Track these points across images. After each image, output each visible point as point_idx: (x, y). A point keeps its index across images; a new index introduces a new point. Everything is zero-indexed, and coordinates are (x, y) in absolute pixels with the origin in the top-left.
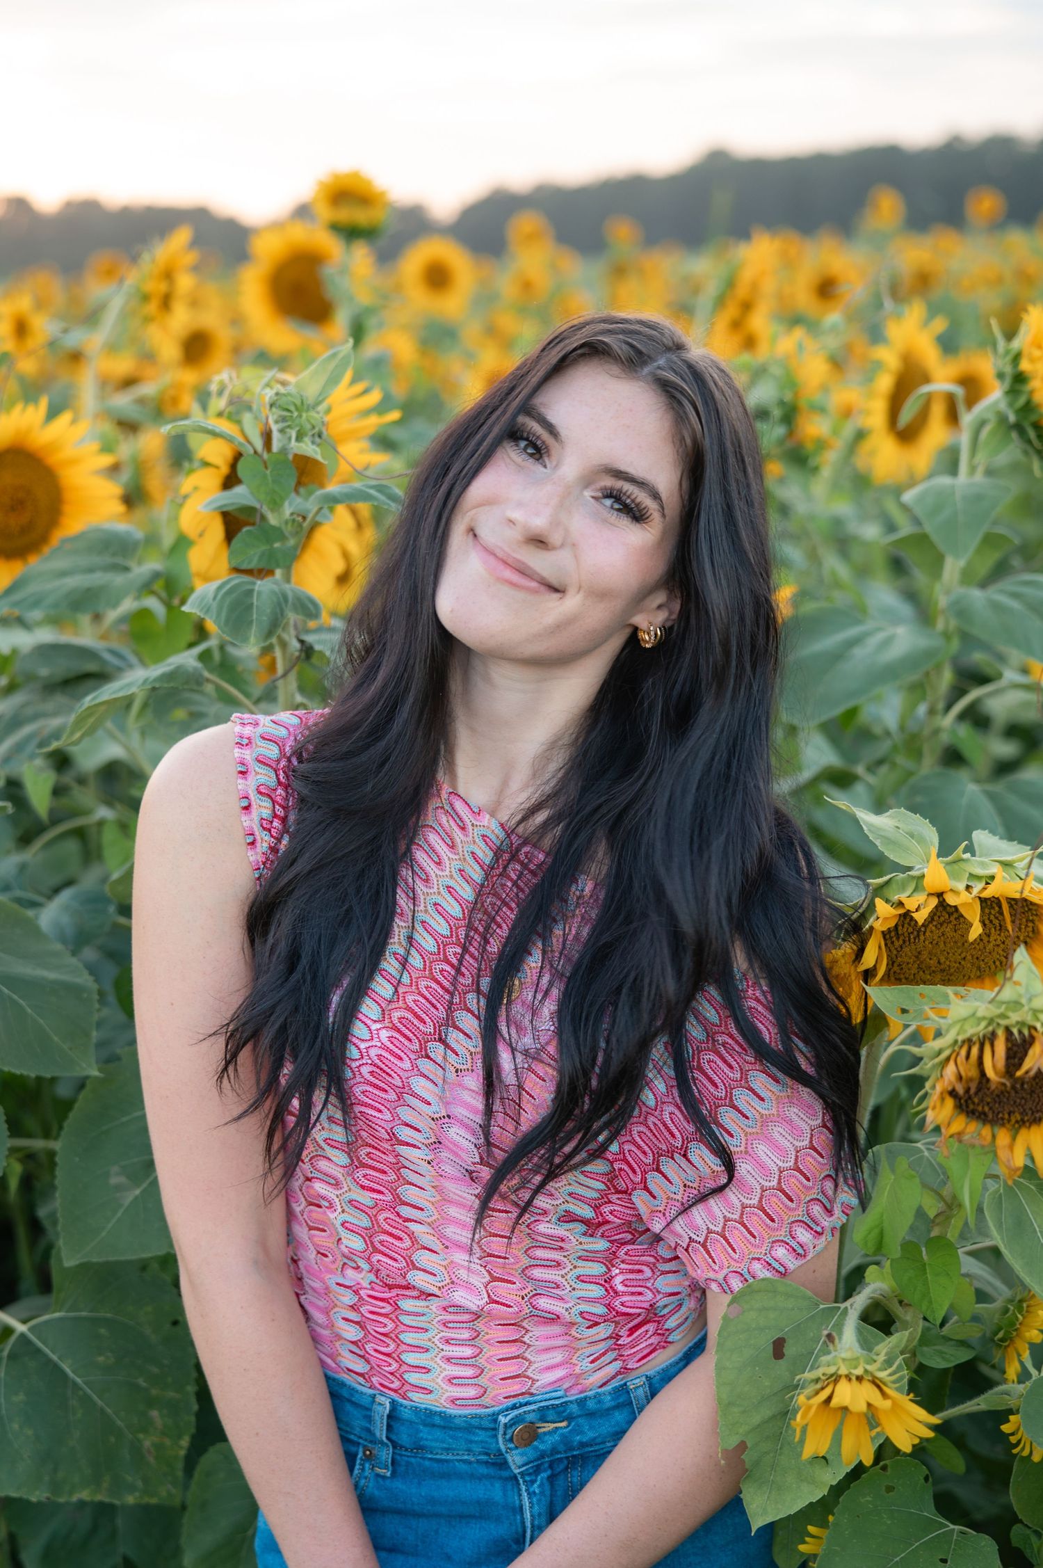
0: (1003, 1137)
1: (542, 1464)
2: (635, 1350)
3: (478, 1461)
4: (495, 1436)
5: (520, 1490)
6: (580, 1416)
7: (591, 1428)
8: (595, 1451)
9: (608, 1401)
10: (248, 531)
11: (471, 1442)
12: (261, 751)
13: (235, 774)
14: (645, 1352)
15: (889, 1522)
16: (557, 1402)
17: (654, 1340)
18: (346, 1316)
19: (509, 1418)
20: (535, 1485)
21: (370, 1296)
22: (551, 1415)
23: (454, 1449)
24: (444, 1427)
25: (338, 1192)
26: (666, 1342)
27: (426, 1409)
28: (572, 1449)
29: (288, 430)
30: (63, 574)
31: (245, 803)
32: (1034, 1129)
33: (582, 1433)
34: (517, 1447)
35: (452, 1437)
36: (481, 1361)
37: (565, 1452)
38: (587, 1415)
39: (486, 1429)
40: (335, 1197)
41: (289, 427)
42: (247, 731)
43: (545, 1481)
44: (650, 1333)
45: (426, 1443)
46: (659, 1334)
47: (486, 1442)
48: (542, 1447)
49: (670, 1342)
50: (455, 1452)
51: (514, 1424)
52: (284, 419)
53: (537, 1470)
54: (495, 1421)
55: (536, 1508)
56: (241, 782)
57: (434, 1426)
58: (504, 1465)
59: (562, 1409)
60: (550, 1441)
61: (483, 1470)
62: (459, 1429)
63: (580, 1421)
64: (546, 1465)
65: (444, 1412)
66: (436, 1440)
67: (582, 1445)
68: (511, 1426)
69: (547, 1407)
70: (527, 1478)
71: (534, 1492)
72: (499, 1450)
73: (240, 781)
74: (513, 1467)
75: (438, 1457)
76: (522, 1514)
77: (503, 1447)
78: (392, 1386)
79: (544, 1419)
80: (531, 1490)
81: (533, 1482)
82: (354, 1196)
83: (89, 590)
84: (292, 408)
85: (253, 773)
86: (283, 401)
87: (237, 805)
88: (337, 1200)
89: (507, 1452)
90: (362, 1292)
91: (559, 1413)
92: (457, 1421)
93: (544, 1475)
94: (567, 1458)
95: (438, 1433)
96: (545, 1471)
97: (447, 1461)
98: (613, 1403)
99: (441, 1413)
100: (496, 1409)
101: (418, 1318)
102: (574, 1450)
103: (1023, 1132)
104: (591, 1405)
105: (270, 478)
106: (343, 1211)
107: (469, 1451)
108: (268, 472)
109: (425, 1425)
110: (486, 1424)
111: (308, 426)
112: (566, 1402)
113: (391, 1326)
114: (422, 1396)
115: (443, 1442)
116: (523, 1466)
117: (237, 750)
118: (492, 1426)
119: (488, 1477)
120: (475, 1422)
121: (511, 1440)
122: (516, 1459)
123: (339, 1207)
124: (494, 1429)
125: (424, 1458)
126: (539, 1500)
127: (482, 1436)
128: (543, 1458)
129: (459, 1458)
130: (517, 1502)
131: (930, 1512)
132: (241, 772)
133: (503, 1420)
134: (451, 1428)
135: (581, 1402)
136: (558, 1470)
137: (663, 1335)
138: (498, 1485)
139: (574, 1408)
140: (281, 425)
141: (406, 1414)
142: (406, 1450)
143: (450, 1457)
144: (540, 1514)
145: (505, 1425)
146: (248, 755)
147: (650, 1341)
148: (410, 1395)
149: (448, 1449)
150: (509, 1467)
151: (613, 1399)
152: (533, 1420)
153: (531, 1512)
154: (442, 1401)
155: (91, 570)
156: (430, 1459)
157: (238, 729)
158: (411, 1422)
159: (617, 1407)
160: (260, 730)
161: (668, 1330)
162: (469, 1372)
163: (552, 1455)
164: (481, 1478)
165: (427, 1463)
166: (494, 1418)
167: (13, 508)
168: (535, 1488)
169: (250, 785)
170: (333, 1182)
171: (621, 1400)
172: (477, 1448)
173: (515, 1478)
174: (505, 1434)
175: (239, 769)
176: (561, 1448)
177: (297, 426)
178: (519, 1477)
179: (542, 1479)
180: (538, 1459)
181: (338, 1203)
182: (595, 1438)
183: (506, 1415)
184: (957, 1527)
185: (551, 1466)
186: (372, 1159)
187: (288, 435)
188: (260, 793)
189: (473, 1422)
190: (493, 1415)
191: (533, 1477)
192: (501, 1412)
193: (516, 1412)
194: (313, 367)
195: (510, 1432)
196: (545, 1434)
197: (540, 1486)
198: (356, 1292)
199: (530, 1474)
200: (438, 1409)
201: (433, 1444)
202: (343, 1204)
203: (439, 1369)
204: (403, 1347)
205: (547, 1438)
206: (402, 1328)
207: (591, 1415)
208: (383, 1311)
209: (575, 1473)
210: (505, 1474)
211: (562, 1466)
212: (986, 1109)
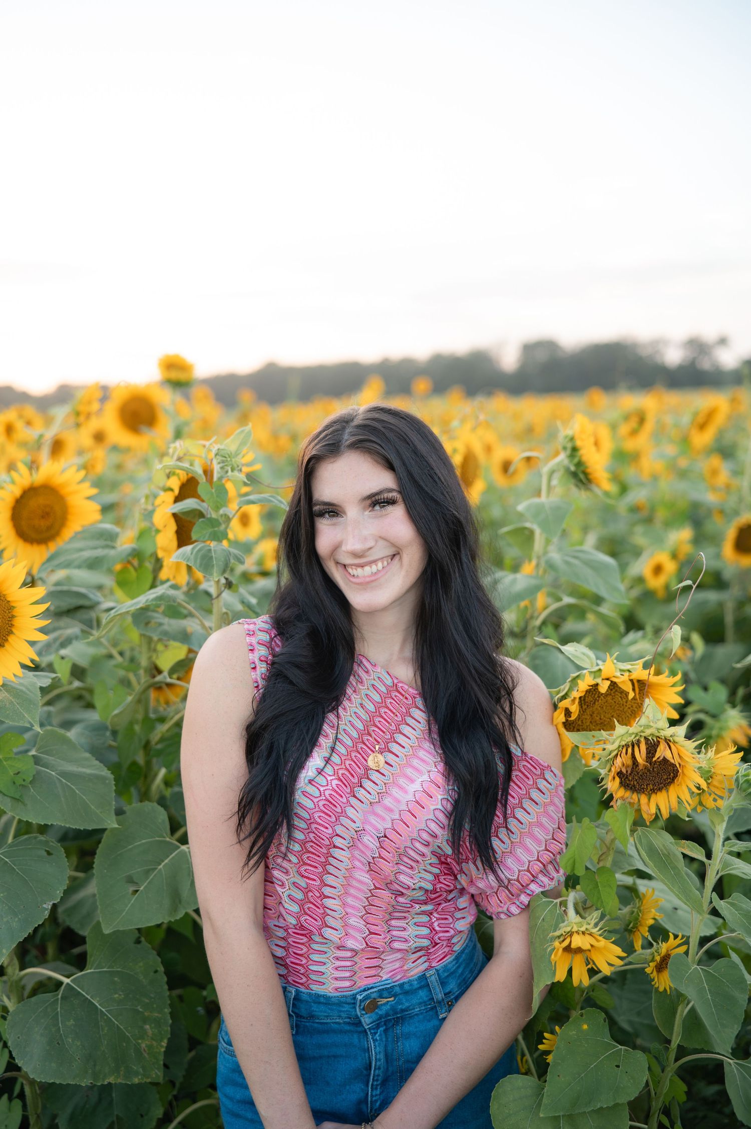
0: (644, 799)
1: (380, 1023)
2: (436, 955)
3: (344, 1023)
4: (355, 1008)
5: (367, 1038)
6: (401, 994)
7: (407, 1000)
8: (409, 1014)
9: (416, 985)
10: (202, 521)
11: (341, 1011)
12: (260, 637)
13: (247, 651)
14: (441, 957)
15: (586, 1045)
16: (388, 986)
17: (447, 950)
18: (277, 943)
19: (362, 996)
20: (377, 1035)
21: (294, 933)
22: (385, 994)
23: (331, 1016)
24: (326, 1004)
25: (287, 878)
26: (452, 951)
27: (315, 994)
28: (396, 1013)
29: (226, 467)
30: (81, 550)
31: (253, 666)
32: (659, 793)
33: (402, 1004)
34: (367, 1013)
35: (329, 1009)
36: (356, 968)
37: (393, 1015)
38: (404, 993)
39: (349, 1004)
40: (285, 880)
41: (226, 465)
42: (251, 627)
43: (382, 1032)
44: (444, 946)
45: (316, 1013)
46: (448, 946)
47: (349, 1011)
48: (380, 1013)
49: (454, 951)
50: (331, 1018)
51: (365, 1000)
52: (223, 462)
53: (378, 1026)
54: (355, 998)
55: (378, 1048)
56: (251, 656)
57: (320, 1003)
58: (359, 1023)
59: (391, 990)
60: (385, 1009)
61: (347, 1028)
62: (334, 1004)
63: (401, 996)
64: (383, 1023)
65: (326, 995)
66: (321, 1012)
67: (402, 1011)
68: (363, 1001)
69: (383, 989)
70: (372, 1031)
71: (376, 1040)
72: (357, 1015)
73: (250, 654)
74: (364, 1025)
75: (322, 1021)
76: (369, 1052)
77: (359, 1014)
78: (301, 981)
79: (381, 997)
80: (375, 1038)
81: (375, 1033)
82: (297, 881)
83: (97, 558)
84: (227, 456)
85: (257, 650)
86: (222, 453)
87: (248, 667)
88: (286, 882)
89: (361, 1016)
90: (289, 930)
91: (390, 993)
92: (333, 1000)
93: (382, 1029)
94: (394, 1018)
95: (322, 1007)
96: (382, 1027)
97: (326, 1023)
98: (418, 986)
99: (324, 995)
100: (355, 992)
101: (323, 946)
102: (398, 1014)
103: (653, 796)
104: (407, 987)
105: (215, 495)
106: (289, 889)
107: (340, 1016)
108: (213, 491)
109: (315, 1003)
110: (349, 1000)
111: (236, 466)
112: (393, 986)
113: (305, 950)
114: (318, 986)
115: (325, 1012)
116: (370, 1024)
117: (248, 638)
118: (353, 1001)
119: (350, 1031)
120: (343, 1000)
121: (364, 1009)
122: (367, 1020)
123: (287, 886)
124: (354, 1003)
125: (313, 1022)
126: (379, 1044)
127: (347, 1008)
128: (381, 1019)
129: (334, 1021)
130: (366, 1045)
131: (608, 1039)
132: (251, 650)
133: (359, 997)
134: (329, 1004)
135: (401, 986)
136: (389, 1026)
137: (451, 946)
138: (355, 1036)
139: (397, 989)
140: (221, 465)
141: (305, 997)
142: (304, 1018)
143: (329, 1021)
144: (380, 1052)
145: (360, 1000)
146: (254, 640)
147: (444, 951)
148: (311, 986)
149: (327, 1016)
150: (363, 1026)
151: (418, 983)
152: (376, 997)
153: (375, 1051)
154: (330, 989)
155: (96, 548)
156: (317, 1023)
157: (246, 626)
158: (307, 1002)
159: (421, 988)
160: (258, 627)
161: (453, 944)
162: (347, 974)
163: (386, 1017)
164: (346, 1032)
165: (316, 1025)
166: (354, 997)
167: (43, 517)
168: (377, 1037)
169: (255, 657)
170: (285, 871)
171: (423, 983)
172: (343, 1015)
173: (365, 1031)
174: (360, 1006)
175: (250, 648)
176: (391, 1012)
177: (230, 465)
178: (368, 1030)
179: (380, 1032)
180: (378, 1020)
181: (287, 884)
182: (410, 1006)
183: (361, 995)
184: (623, 1047)
185: (385, 1024)
186: (310, 860)
187: (226, 470)
188: (261, 661)
189: (342, 999)
190: (353, 995)
191: (376, 1031)
192: (357, 993)
193: (366, 993)
194: (232, 437)
195: (363, 1004)
196: (382, 1005)
197: (379, 1036)
198: (286, 930)
199: (374, 1029)
200: (322, 993)
201: (320, 1014)
202: (290, 885)
203: (330, 974)
204: (310, 962)
205: (383, 1007)
206: (311, 951)
207: (406, 993)
208: (301, 941)
209: (398, 1028)
210: (360, 1029)
211: (391, 1024)
212: (635, 783)
